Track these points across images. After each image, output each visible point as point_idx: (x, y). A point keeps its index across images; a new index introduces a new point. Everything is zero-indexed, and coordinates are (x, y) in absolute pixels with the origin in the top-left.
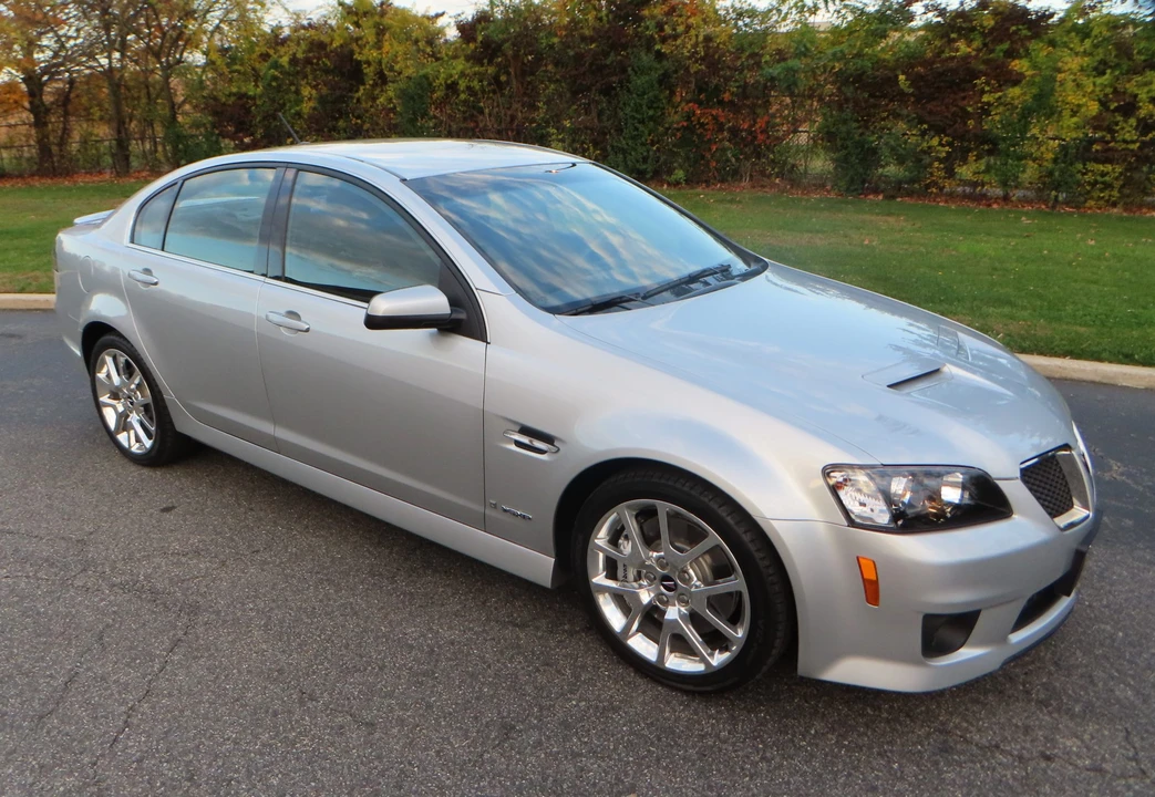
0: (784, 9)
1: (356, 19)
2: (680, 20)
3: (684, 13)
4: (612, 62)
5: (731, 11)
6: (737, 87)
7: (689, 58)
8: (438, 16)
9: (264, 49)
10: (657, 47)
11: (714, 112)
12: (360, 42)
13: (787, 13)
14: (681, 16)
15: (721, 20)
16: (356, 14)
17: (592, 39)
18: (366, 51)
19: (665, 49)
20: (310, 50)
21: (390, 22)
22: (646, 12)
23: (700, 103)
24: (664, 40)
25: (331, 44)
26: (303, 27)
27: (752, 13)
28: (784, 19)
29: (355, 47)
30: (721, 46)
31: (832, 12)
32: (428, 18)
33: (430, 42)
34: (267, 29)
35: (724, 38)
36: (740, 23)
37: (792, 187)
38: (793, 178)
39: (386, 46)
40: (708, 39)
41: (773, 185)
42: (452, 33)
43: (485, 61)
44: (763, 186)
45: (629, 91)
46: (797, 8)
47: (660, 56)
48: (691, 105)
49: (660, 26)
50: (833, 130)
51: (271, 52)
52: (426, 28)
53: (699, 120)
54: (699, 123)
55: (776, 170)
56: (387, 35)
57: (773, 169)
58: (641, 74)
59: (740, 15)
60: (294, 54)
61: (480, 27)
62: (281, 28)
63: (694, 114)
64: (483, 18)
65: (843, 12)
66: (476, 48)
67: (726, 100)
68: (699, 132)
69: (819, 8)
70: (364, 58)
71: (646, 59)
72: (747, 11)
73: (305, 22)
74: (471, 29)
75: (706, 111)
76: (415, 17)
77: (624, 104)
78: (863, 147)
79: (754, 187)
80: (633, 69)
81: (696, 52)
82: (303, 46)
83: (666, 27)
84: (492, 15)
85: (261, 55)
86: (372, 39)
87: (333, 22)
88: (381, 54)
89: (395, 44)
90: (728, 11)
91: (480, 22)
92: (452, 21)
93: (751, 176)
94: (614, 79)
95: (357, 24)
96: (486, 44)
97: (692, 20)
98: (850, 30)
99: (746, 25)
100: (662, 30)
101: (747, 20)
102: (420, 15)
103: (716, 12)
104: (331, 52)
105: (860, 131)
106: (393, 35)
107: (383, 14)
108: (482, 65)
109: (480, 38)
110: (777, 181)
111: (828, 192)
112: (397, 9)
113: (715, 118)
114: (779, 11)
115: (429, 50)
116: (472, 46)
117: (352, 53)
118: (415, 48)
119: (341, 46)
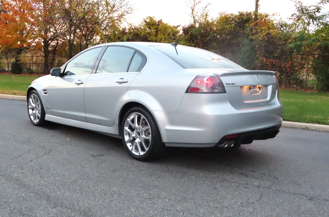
0: (298, 24)
1: (149, 26)
2: (260, 27)
3: (261, 25)
4: (235, 42)
5: (278, 24)
6: (280, 52)
7: (262, 41)
8: (178, 26)
9: (119, 36)
10: (250, 37)
11: (271, 60)
12: (150, 34)
13: (298, 25)
14: (259, 26)
15: (274, 28)
16: (150, 25)
17: (228, 35)
18: (152, 37)
19: (253, 38)
20: (133, 36)
21: (160, 28)
22: (247, 25)
23: (266, 57)
24: (253, 35)
25: (141, 34)
26: (132, 29)
27: (286, 25)
28: (297, 27)
29: (148, 35)
30: (274, 37)
31: (315, 24)
32: (175, 27)
33: (174, 35)
34: (121, 29)
35: (274, 34)
36: (282, 29)
37: (301, 88)
38: (301, 85)
39: (159, 36)
40: (269, 34)
41: (294, 87)
42: (181, 32)
43: (191, 41)
44: (289, 88)
45: (240, 52)
46: (302, 23)
47: (252, 40)
48: (262, 57)
49: (251, 30)
50: (316, 67)
51: (121, 37)
52: (172, 30)
53: (266, 63)
54: (265, 64)
55: (294, 82)
56: (159, 32)
57: (293, 82)
58: (245, 46)
59: (282, 26)
60: (129, 37)
61: (190, 30)
62: (126, 29)
63: (263, 61)
64: (192, 27)
65: (319, 24)
66: (188, 37)
67: (275, 56)
68: (265, 67)
69: (310, 23)
70: (151, 39)
71: (246, 41)
72: (284, 24)
73: (133, 27)
74: (187, 30)
75: (268, 60)
76: (169, 26)
77: (239, 57)
78: (327, 73)
79: (286, 88)
80: (242, 45)
81: (265, 39)
82: (132, 35)
83: (254, 30)
84: (195, 26)
85: (118, 37)
86: (154, 33)
87: (142, 27)
88: (157, 38)
89: (162, 35)
90: (277, 25)
91: (190, 28)
92: (182, 28)
93: (285, 84)
94: (235, 48)
95: (150, 28)
96: (192, 35)
97: (264, 28)
98: (322, 31)
99: (284, 29)
100: (252, 31)
101: (284, 28)
102: (172, 26)
103: (273, 25)
104: (140, 37)
105: (327, 68)
106: (161, 32)
107: (158, 25)
108: (190, 43)
109: (190, 34)
110: (295, 86)
111: (314, 90)
112: (163, 23)
113: (272, 62)
114: (296, 25)
115: (173, 37)
116: (187, 36)
117: (147, 37)
118: (168, 37)
119: (144, 35)
